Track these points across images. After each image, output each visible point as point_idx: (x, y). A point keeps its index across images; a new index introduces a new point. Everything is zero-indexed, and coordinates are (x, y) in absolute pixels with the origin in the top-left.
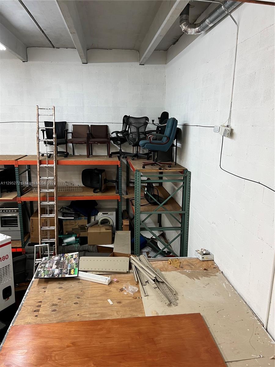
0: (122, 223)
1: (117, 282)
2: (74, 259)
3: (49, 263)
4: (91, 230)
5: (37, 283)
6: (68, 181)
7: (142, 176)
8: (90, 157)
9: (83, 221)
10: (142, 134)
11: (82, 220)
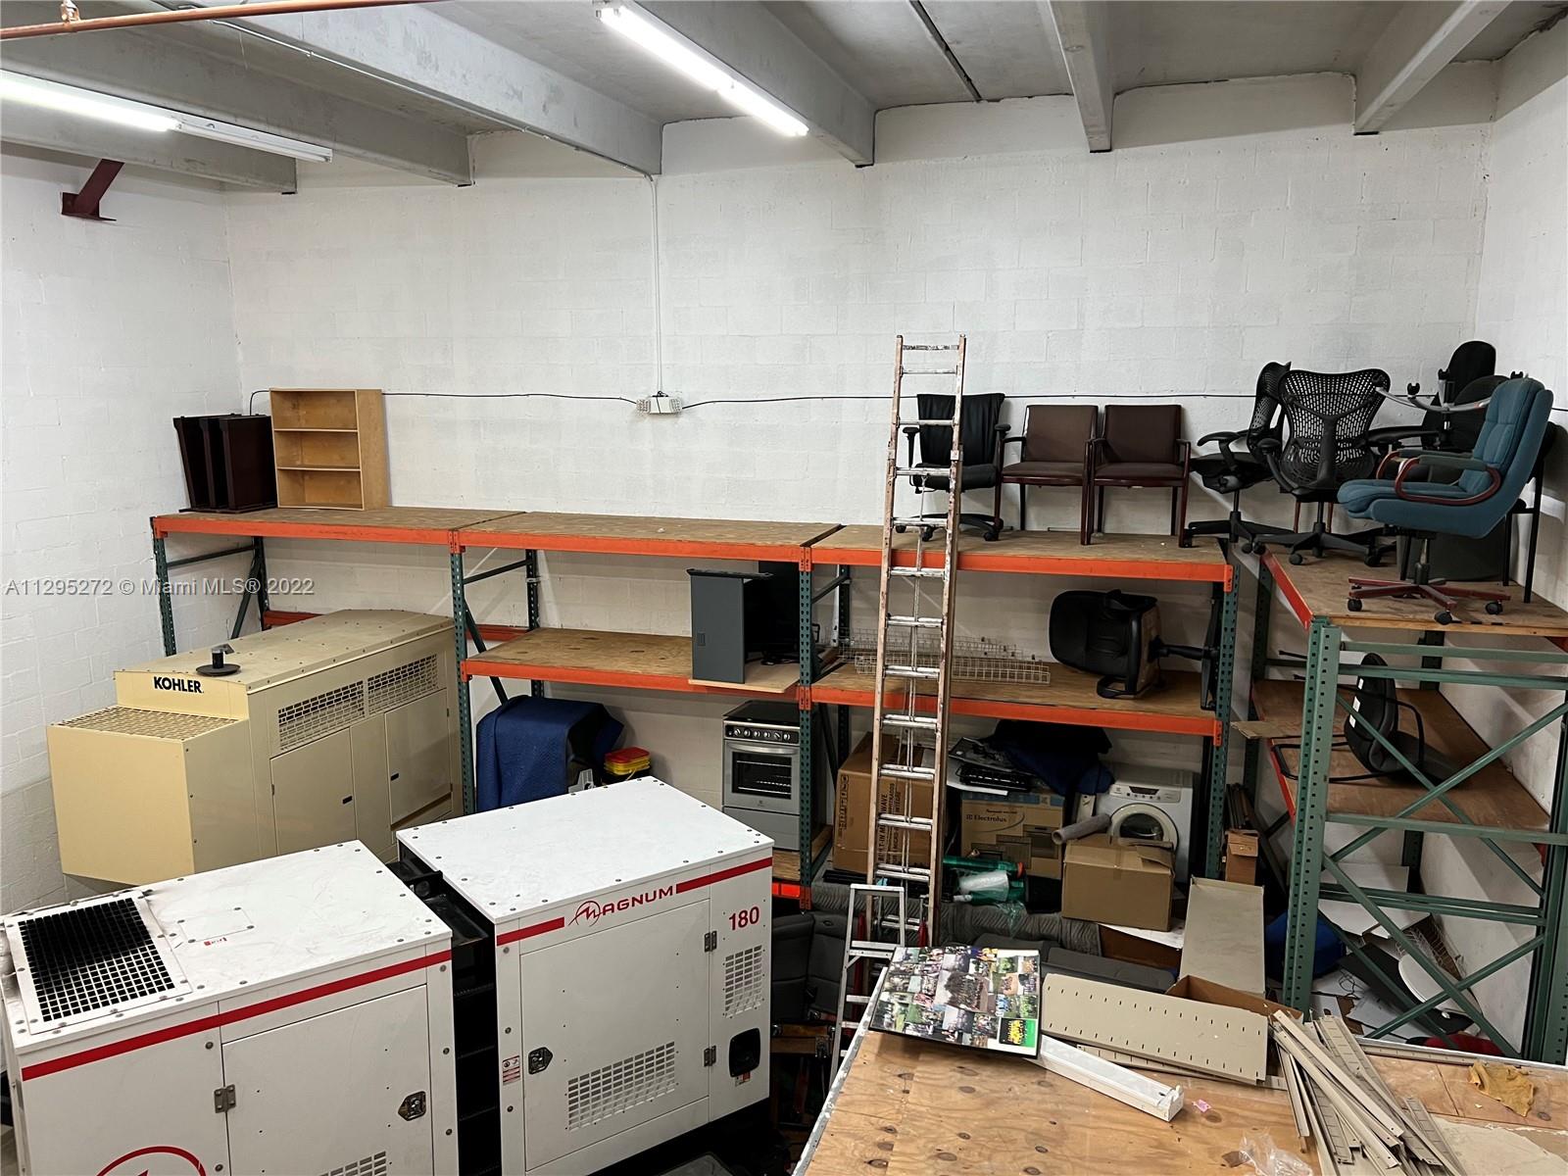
0: (1225, 847)
1: (1213, 1117)
2: (1020, 975)
3: (922, 976)
4: (1078, 857)
5: (876, 1051)
6: (991, 634)
7: (1343, 647)
8: (1092, 541)
9: (1045, 811)
10: (1348, 448)
11: (1041, 805)
